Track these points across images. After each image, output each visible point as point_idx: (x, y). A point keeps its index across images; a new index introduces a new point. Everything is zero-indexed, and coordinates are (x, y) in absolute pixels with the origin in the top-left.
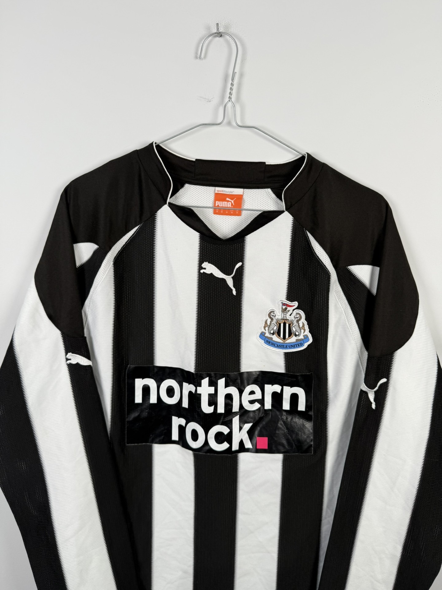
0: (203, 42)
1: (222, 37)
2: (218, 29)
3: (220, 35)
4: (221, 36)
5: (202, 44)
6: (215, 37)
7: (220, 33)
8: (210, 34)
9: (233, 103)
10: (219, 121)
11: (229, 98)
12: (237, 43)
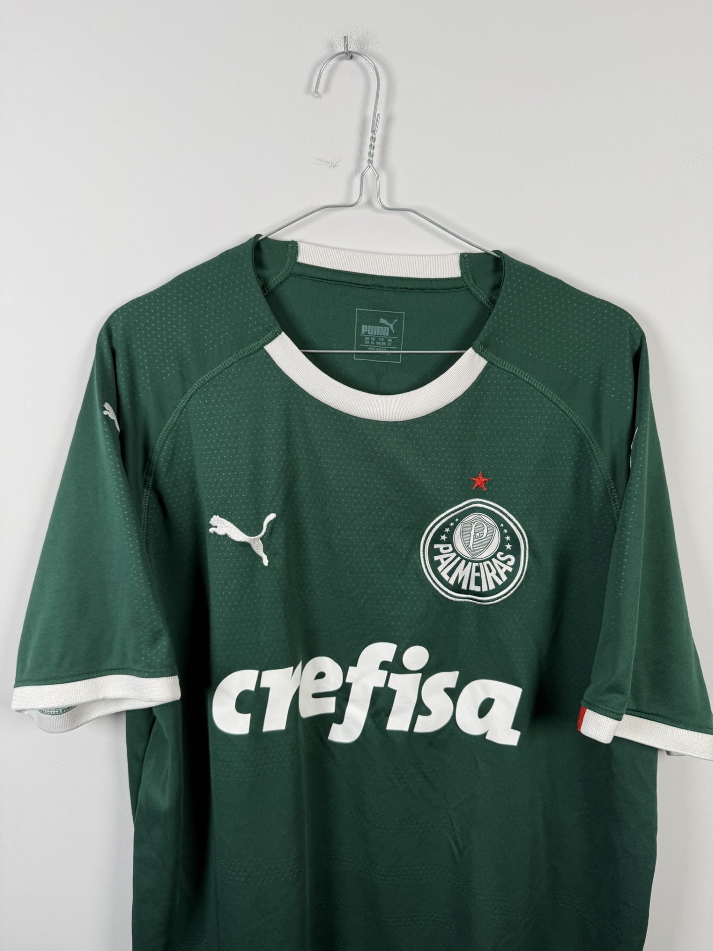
0: (320, 69)
1: (353, 59)
2: (346, 46)
3: (350, 55)
4: (351, 57)
5: (319, 71)
6: (342, 59)
7: (350, 52)
8: (333, 54)
9: (375, 169)
10: (354, 201)
11: (368, 163)
12: (379, 69)
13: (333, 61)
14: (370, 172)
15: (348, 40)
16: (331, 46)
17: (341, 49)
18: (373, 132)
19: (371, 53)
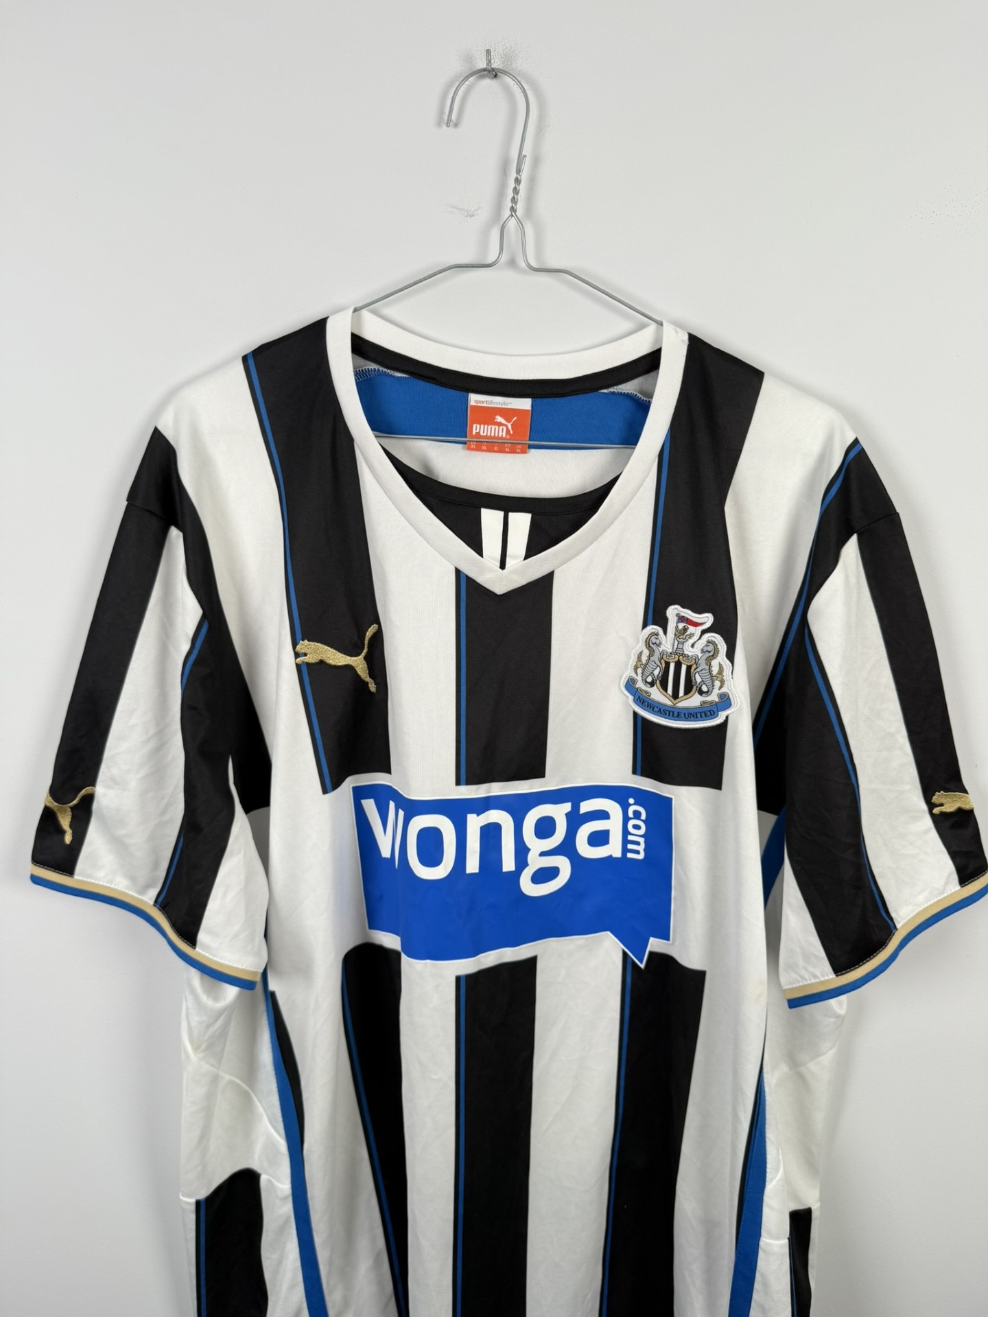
0: (455, 89)
1: (497, 78)
5: (453, 92)
6: (483, 77)
7: (493, 70)
8: (472, 71)
9: (519, 220)
10: (490, 259)
11: (511, 210)
12: (529, 92)
13: (471, 79)
14: (512, 223)
15: (492, 54)
16: (469, 59)
17: (482, 64)
18: (519, 171)
19: (520, 71)
